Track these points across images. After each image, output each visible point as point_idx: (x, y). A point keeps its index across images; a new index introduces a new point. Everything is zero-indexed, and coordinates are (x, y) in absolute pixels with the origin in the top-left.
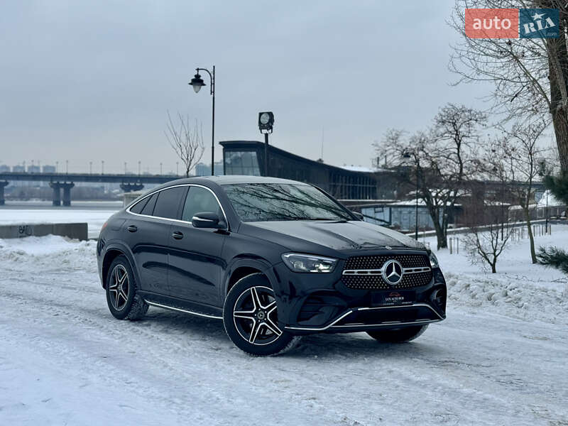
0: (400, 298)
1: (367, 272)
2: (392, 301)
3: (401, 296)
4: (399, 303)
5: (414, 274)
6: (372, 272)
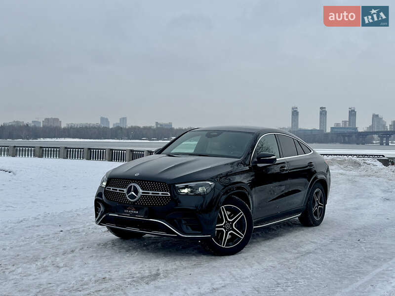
0: (135, 212)
1: (116, 190)
2: (128, 213)
3: (136, 211)
4: (134, 215)
5: (160, 196)
6: (120, 190)
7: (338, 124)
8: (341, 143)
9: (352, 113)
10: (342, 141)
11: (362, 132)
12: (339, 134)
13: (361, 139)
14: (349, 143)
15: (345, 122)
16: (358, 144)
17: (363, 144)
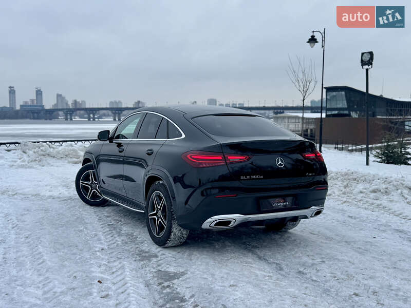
7: (26, 102)
8: (31, 119)
9: (39, 93)
10: (32, 117)
11: (49, 110)
12: (28, 111)
13: (48, 115)
14: (38, 118)
15: (32, 101)
16: (46, 119)
17: (51, 119)
